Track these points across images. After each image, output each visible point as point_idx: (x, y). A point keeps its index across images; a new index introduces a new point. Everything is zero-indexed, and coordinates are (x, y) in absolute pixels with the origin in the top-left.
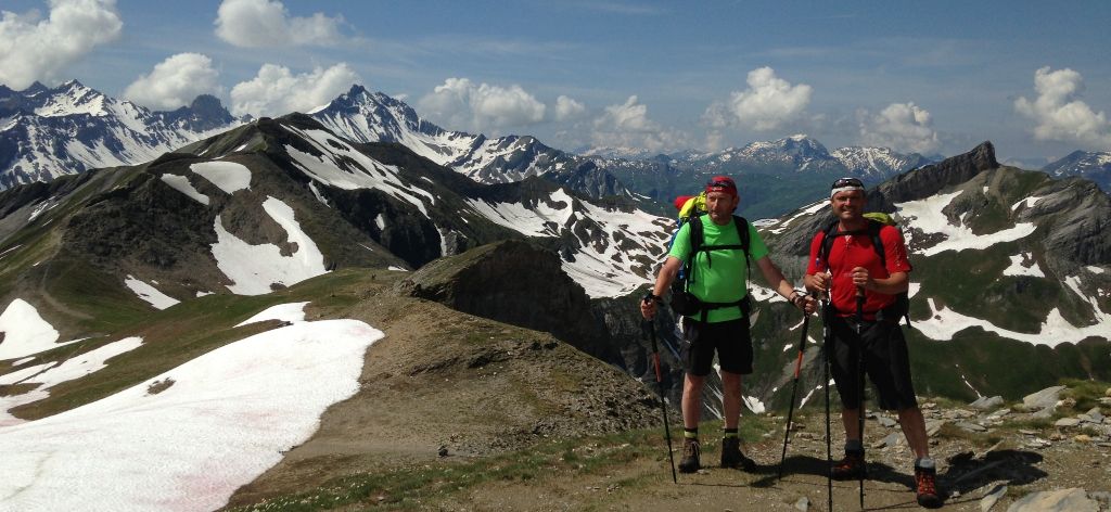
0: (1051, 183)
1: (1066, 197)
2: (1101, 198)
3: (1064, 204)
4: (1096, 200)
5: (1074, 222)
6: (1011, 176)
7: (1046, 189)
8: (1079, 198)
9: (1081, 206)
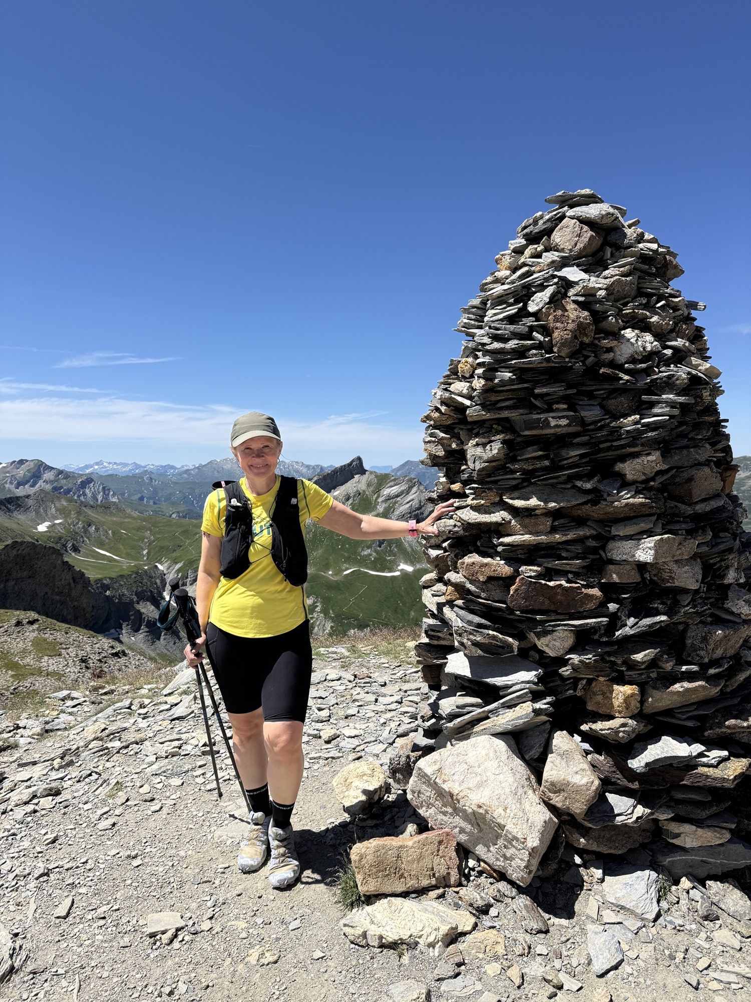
0: (394, 480)
1: (403, 488)
2: (422, 488)
3: (402, 493)
4: (418, 489)
5: (408, 503)
6: (373, 476)
7: (392, 483)
8: (410, 488)
9: (410, 494)
